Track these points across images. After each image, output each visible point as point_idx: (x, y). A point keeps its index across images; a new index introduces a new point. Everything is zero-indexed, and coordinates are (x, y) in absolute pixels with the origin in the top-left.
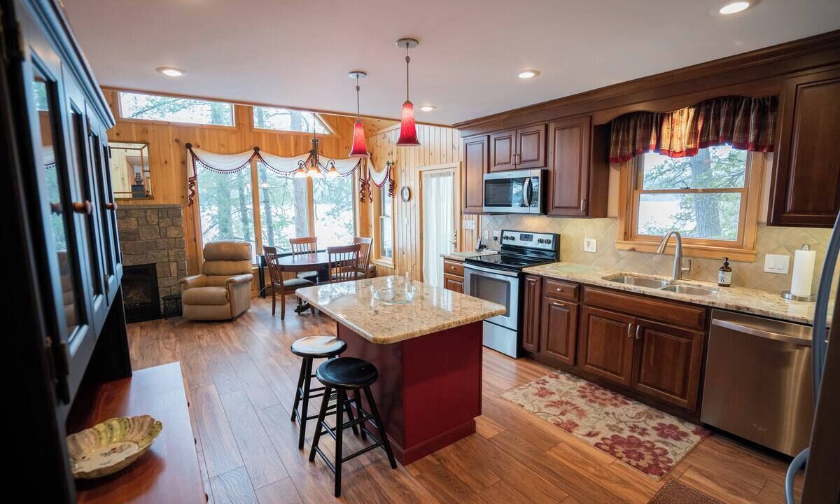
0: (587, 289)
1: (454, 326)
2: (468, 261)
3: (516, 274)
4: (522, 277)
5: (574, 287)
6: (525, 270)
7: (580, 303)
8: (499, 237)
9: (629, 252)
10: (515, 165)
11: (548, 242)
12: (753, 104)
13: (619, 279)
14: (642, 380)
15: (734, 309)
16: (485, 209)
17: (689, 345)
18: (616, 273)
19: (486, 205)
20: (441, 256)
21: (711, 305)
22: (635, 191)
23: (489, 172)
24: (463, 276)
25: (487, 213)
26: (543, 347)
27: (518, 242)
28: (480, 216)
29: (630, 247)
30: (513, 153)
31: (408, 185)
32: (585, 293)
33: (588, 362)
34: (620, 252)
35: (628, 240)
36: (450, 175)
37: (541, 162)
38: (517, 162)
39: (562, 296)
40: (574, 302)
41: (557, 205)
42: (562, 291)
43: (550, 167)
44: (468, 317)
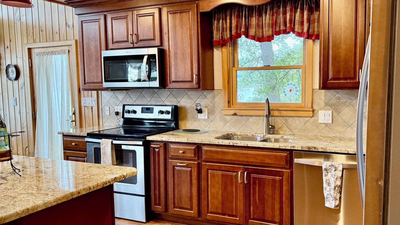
0: (205, 148)
1: (84, 193)
2: (90, 135)
3: (141, 143)
4: (147, 145)
5: (194, 147)
6: (149, 138)
7: (199, 161)
8: (121, 111)
9: (233, 116)
10: (133, 43)
11: (168, 113)
12: (305, 5)
13: (228, 137)
14: (252, 217)
15: (307, 149)
16: (106, 85)
17: (281, 181)
18: (224, 134)
19: (106, 81)
20: (59, 133)
21: (292, 148)
22: (233, 68)
23: (107, 49)
24: (86, 151)
25: (107, 89)
26: (171, 206)
27: (139, 115)
28: (100, 92)
29: (232, 112)
30: (130, 32)
31: (14, 63)
32: (203, 152)
33: (210, 210)
34: (226, 117)
35: (230, 107)
36: (65, 53)
37: (157, 42)
38: (135, 41)
39: (184, 156)
40: (194, 160)
41: (173, 79)
42: (184, 153)
43: (166, 47)
44: (99, 182)
